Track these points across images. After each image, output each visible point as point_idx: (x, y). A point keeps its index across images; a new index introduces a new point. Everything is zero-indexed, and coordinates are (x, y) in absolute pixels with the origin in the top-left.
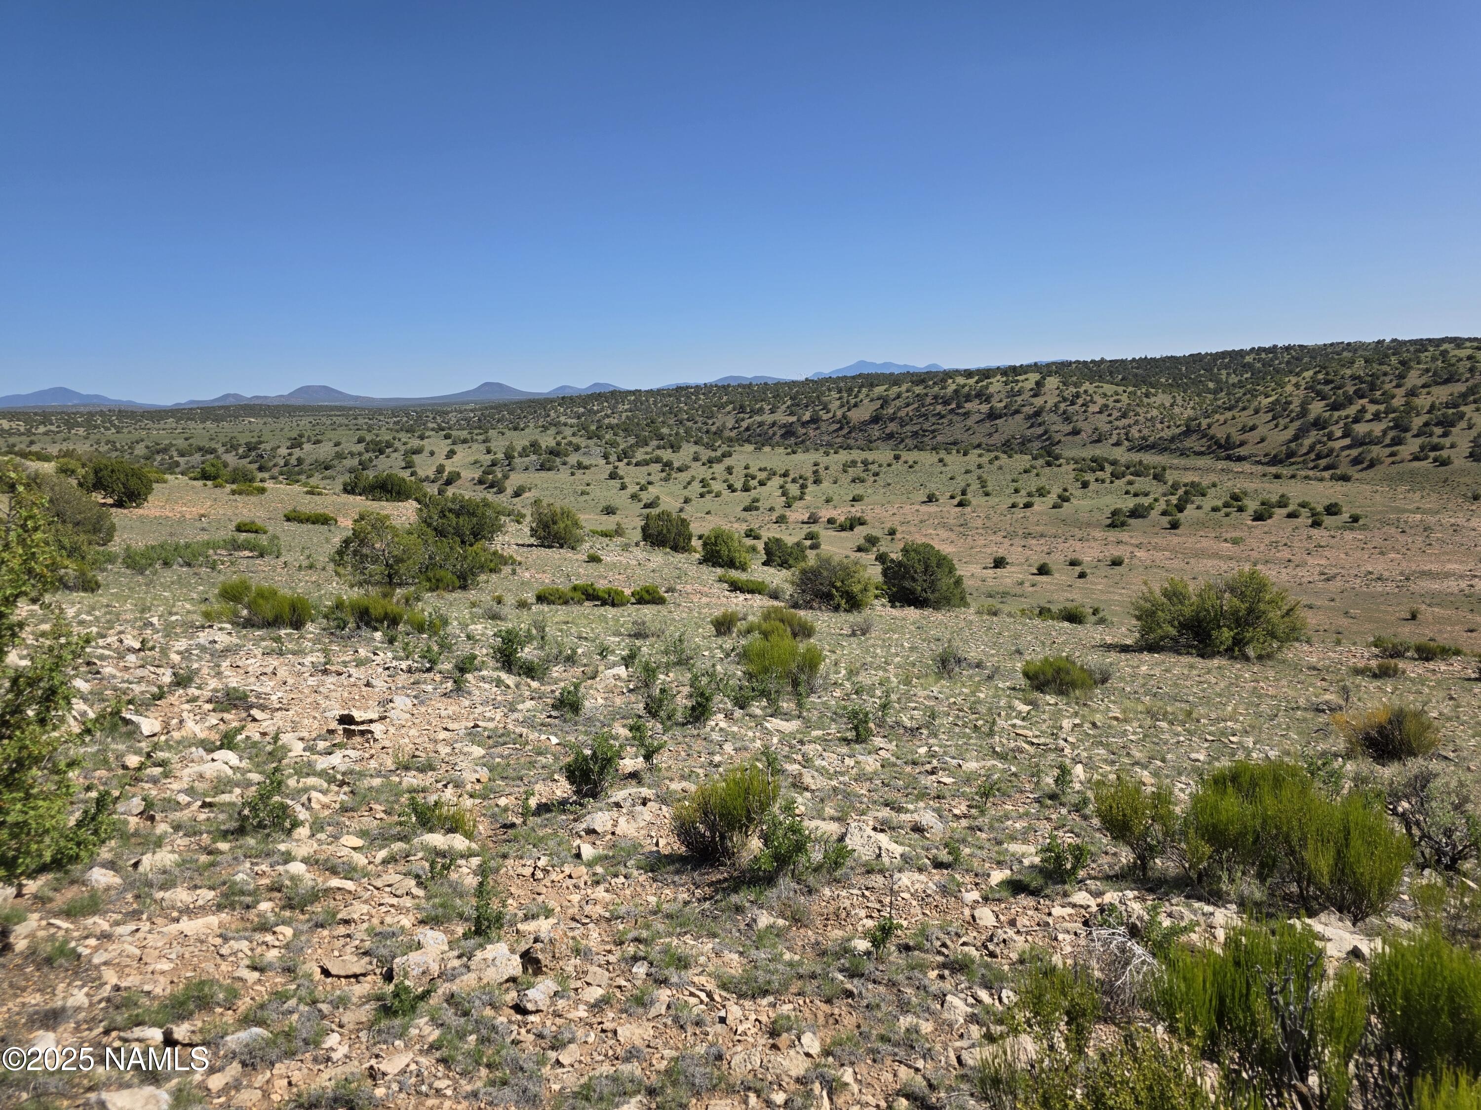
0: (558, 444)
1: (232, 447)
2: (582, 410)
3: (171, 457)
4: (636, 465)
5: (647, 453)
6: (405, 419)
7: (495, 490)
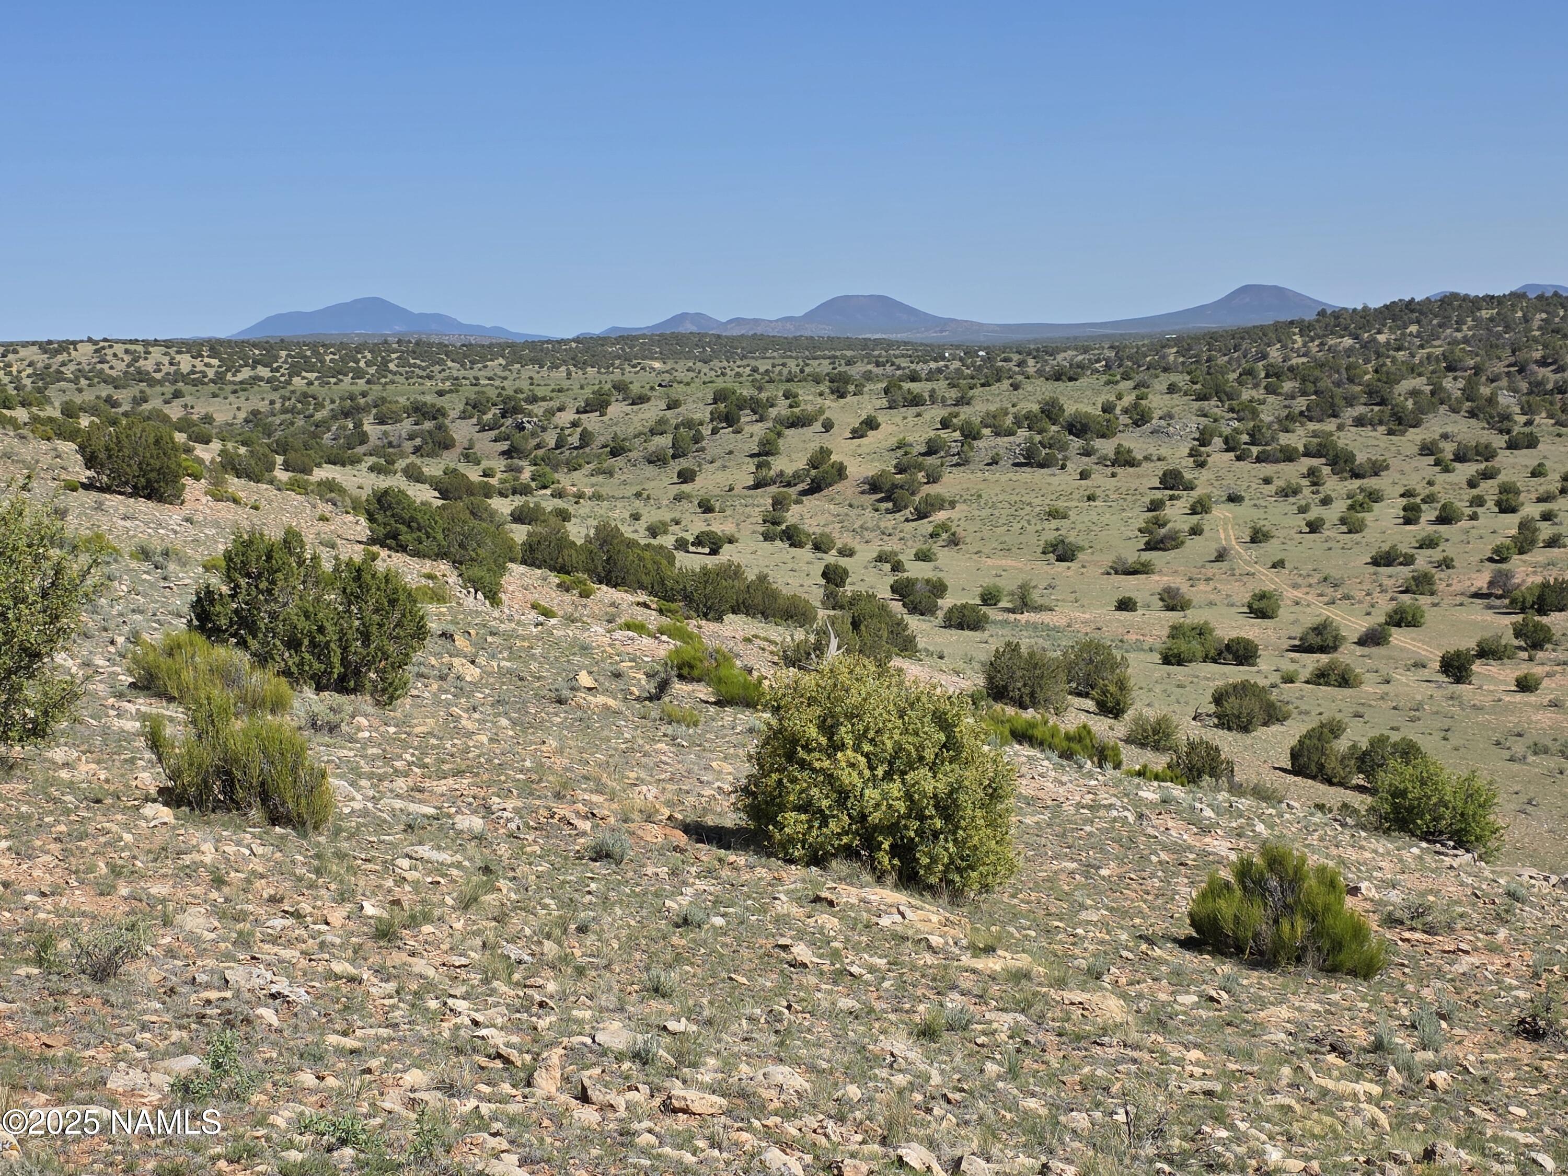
0: (1107, 409)
1: (476, 406)
2: (1348, 342)
3: (358, 425)
4: (1259, 460)
5: (1315, 434)
6: (956, 364)
7: (890, 505)
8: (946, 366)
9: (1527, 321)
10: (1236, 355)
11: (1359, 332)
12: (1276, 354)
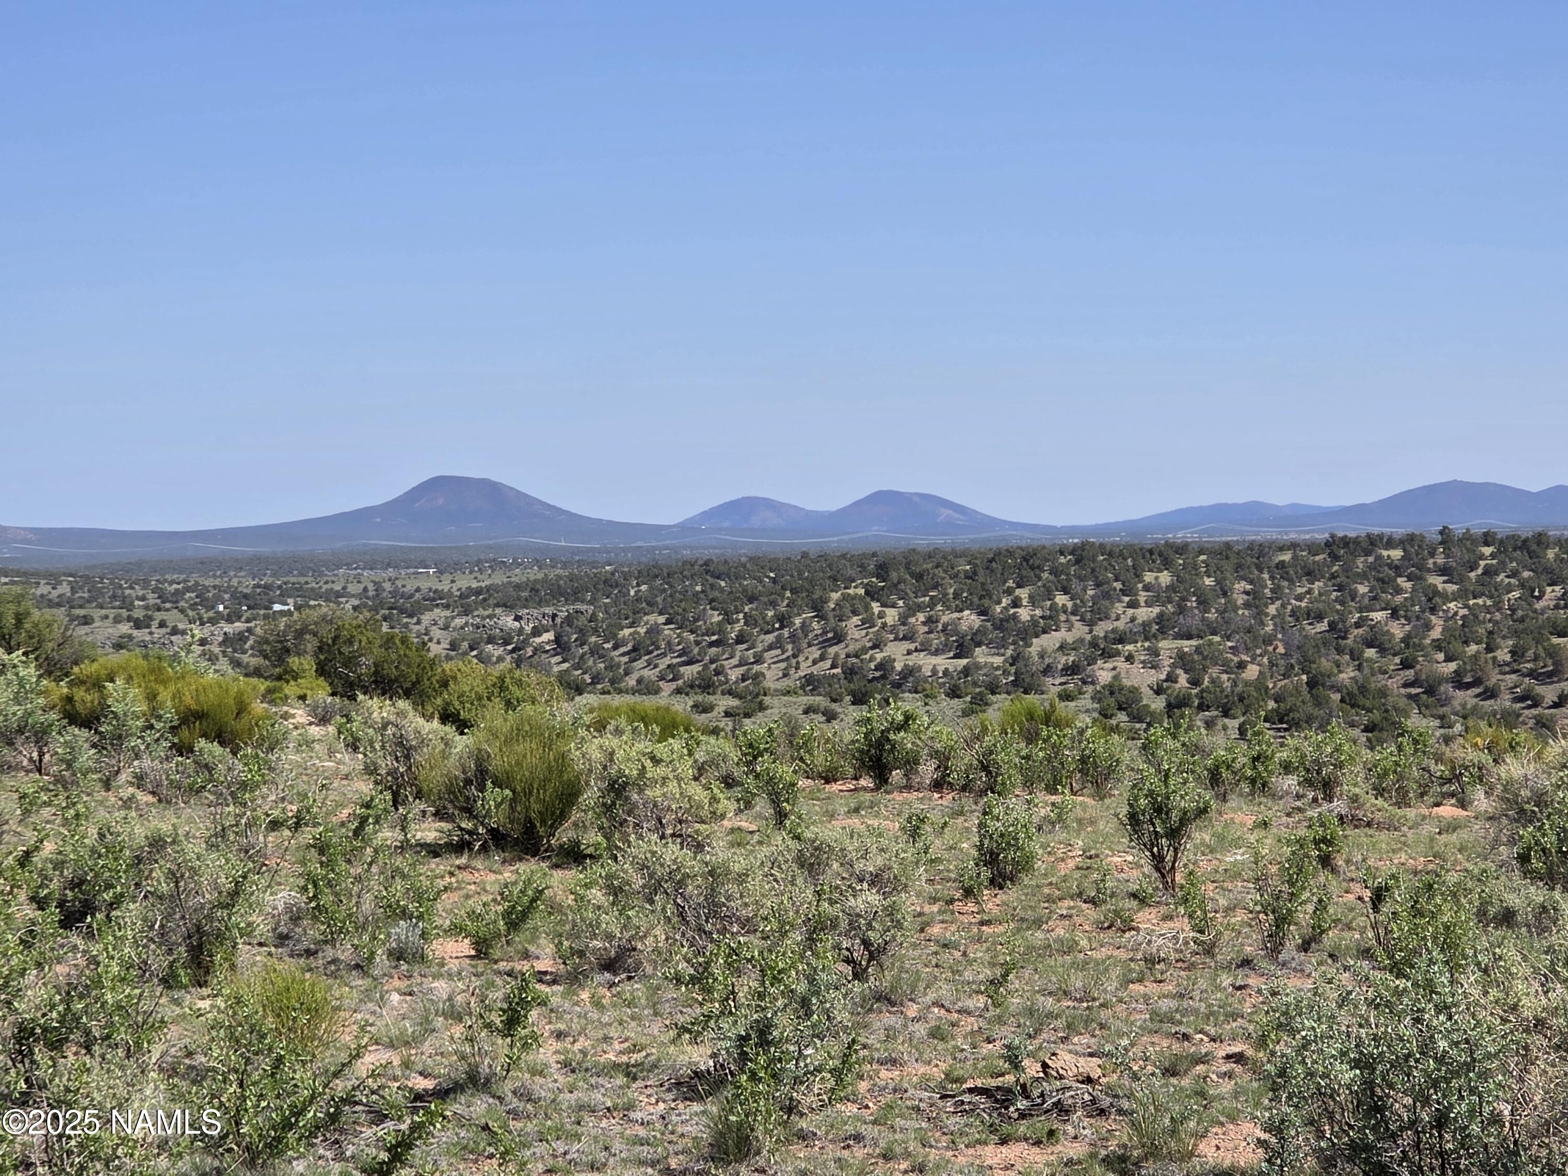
8: (249, 630)
9: (1225, 594)
10: (786, 633)
11: (986, 602)
12: (857, 634)
